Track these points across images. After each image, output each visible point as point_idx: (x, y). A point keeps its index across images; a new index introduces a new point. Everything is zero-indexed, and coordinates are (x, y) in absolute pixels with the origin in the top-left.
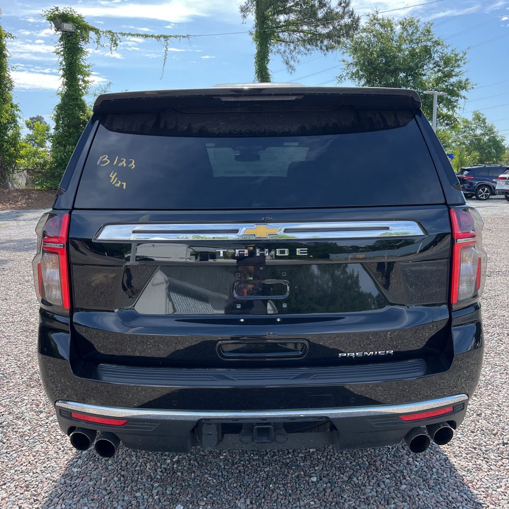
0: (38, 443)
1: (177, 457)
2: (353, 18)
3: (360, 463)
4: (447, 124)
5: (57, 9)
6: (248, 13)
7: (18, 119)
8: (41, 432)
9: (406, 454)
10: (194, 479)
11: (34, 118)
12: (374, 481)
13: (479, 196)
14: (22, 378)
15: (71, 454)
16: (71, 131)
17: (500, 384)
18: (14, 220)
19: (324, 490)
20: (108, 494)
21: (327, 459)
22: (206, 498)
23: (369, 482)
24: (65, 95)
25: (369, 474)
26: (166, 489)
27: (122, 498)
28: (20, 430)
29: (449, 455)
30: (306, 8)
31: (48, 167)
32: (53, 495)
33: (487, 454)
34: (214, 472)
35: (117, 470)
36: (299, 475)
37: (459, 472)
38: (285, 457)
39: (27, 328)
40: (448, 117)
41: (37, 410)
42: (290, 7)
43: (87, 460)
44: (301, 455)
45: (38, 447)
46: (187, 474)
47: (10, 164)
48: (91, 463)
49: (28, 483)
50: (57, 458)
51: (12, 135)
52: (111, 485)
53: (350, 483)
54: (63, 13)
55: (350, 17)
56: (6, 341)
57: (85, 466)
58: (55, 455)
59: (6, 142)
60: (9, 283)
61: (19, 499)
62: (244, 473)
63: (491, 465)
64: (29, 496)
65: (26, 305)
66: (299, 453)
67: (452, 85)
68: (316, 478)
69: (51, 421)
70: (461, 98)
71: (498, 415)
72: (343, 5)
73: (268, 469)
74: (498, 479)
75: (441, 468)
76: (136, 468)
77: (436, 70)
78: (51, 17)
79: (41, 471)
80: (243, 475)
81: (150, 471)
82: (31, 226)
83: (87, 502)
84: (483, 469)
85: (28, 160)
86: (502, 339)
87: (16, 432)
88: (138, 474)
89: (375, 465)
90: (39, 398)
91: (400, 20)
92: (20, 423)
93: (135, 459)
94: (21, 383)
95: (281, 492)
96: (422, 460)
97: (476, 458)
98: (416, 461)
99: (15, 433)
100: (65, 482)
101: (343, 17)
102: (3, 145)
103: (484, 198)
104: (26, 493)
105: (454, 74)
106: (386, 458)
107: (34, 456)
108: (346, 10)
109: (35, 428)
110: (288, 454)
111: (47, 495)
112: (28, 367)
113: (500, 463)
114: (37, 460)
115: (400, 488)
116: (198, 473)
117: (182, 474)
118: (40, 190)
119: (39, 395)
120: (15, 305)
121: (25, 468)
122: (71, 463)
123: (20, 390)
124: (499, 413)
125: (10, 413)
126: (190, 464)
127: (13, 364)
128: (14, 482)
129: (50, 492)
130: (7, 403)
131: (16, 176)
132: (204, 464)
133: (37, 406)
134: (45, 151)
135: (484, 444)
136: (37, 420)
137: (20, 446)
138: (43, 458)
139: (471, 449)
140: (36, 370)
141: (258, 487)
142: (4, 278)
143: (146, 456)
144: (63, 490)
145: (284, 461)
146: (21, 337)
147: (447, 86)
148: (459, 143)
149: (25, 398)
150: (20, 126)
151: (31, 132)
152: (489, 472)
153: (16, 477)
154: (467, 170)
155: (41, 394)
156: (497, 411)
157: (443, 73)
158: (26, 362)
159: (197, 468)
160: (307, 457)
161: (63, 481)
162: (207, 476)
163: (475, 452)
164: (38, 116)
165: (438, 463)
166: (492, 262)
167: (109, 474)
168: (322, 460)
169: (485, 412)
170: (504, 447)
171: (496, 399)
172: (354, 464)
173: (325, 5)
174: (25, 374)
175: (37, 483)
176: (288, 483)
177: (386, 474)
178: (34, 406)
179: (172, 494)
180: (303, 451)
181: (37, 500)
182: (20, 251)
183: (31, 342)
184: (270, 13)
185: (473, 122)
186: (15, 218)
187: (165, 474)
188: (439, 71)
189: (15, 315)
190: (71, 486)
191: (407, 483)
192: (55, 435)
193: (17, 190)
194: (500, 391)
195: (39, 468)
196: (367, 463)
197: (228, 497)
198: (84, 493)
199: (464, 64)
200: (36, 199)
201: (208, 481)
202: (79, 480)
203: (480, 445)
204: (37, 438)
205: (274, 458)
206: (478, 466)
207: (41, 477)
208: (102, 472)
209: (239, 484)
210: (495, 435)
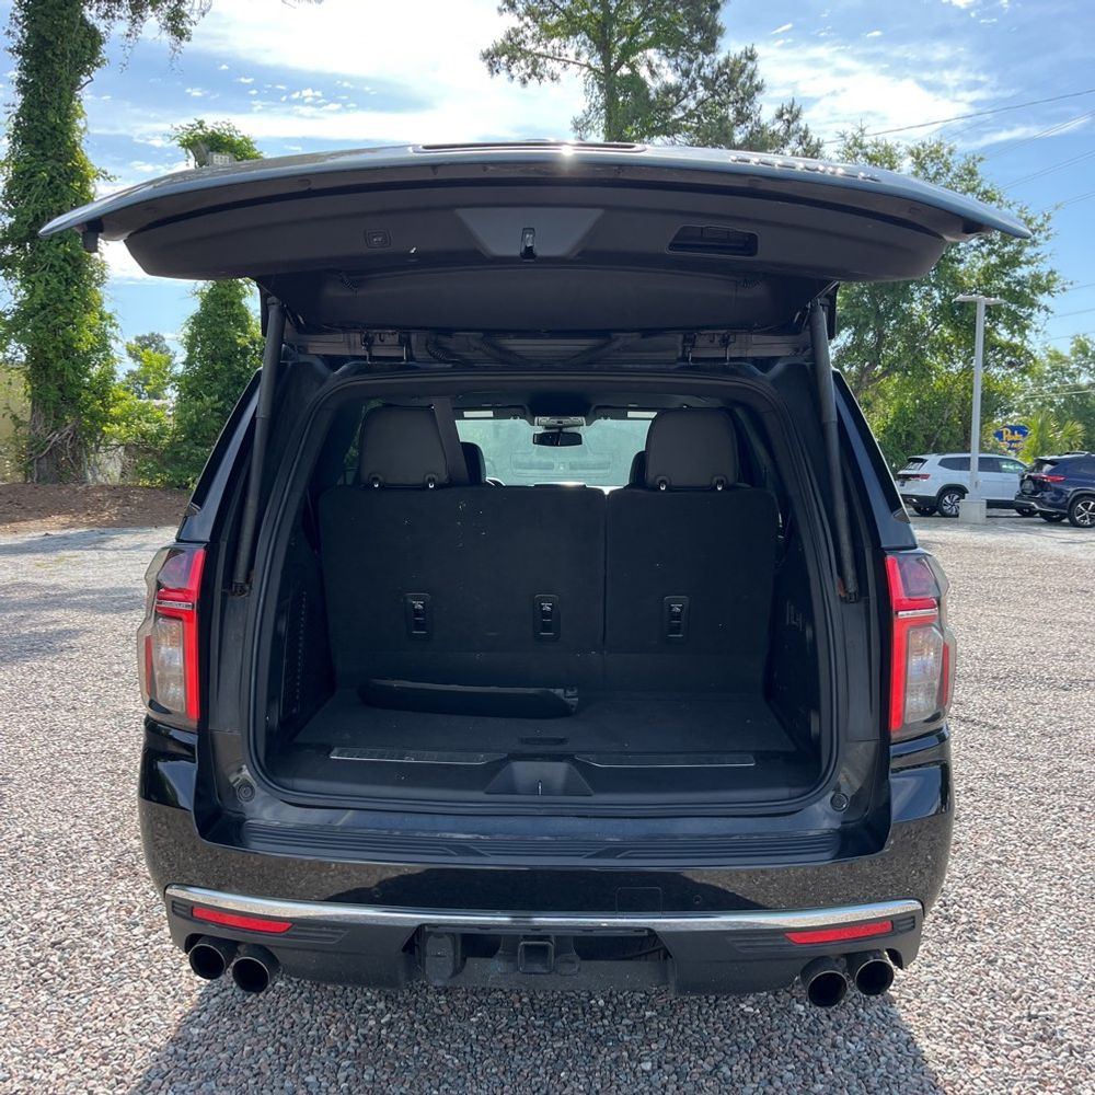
0: (128, 980)
1: (389, 1015)
2: (808, 145)
3: (739, 1040)
4: (1011, 364)
5: (201, 124)
6: (588, 132)
7: (112, 342)
8: (134, 961)
9: (833, 1028)
10: (418, 1056)
11: (144, 338)
12: (762, 1074)
13: (1078, 518)
14: (102, 861)
15: (188, 1002)
16: (217, 367)
17: (1045, 906)
18: (95, 549)
19: (664, 1086)
20: (255, 1076)
21: (676, 1031)
22: (438, 1090)
23: (753, 1074)
24: (208, 295)
25: (755, 1061)
26: (363, 1073)
27: (281, 1085)
28: (95, 956)
29: (916, 1033)
30: (710, 123)
31: (166, 441)
32: (152, 1074)
33: (993, 1035)
34: (456, 1045)
35: (274, 1035)
36: (618, 1057)
37: (931, 1065)
38: (595, 1024)
39: (114, 766)
40: (1013, 349)
41: (128, 920)
42: (676, 120)
43: (219, 1015)
44: (626, 1021)
45: (128, 988)
46: (404, 1046)
47: (91, 434)
48: (225, 1020)
49: (106, 1050)
50: (162, 1009)
51: (99, 376)
52: (262, 1060)
53: (716, 1075)
54: (213, 132)
55: (801, 143)
56: (73, 789)
57: (215, 1026)
58: (159, 1004)
59: (87, 388)
60: (80, 676)
61: (90, 1078)
62: (514, 1050)
63: (997, 1055)
64: (108, 1074)
65: (112, 721)
66: (622, 1018)
67: (1019, 283)
68: (650, 1064)
69: (154, 942)
70: (1039, 311)
71: (1030, 963)
72: (786, 117)
73: (560, 1044)
74: (1006, 1081)
75: (896, 1057)
76: (310, 1033)
77: (984, 250)
78: (188, 140)
79: (132, 1030)
80: (511, 1052)
81: (336, 1039)
82: (128, 563)
83: (214, 1087)
84: (979, 1061)
85: (127, 426)
86: (1068, 817)
87: (88, 959)
88: (313, 1043)
89: (768, 1046)
90: (132, 898)
91: (912, 145)
92: (95, 943)
93: (308, 1017)
94: (100, 869)
95: (581, 1087)
96: (861, 1040)
97: (969, 1041)
98: (850, 1041)
99: (85, 961)
100: (176, 1051)
101: (785, 142)
102: (81, 395)
103: (1088, 522)
104: (103, 1068)
105: (1022, 258)
106: (793, 1034)
107: (119, 1004)
108: (792, 126)
109: (122, 953)
110: (601, 1019)
111: (140, 1073)
112: (114, 840)
113: (1016, 1052)
114: (124, 1011)
115: (811, 1089)
116: (427, 1046)
117: (395, 1046)
118: (147, 487)
119: (134, 894)
120: (92, 720)
121: (102, 1024)
122: (188, 1018)
123: (98, 882)
124: (1032, 960)
125: (78, 924)
126: (411, 1030)
127: (84, 833)
128: (82, 1049)
129: (148, 1068)
130: (72, 906)
131: (102, 457)
132: (439, 1030)
133: (129, 912)
134: (161, 408)
135: (992, 1016)
136: (127, 939)
137: (93, 984)
138: (137, 1007)
139: (964, 1025)
140: (128, 845)
141: (538, 1075)
142: (71, 666)
143: (330, 1012)
144: (172, 1065)
145: (593, 1031)
146: (102, 784)
147: (1008, 284)
148: (1040, 403)
149: (107, 897)
150: (116, 356)
151: (136, 367)
152: (991, 1067)
153: (84, 1040)
154: (1051, 462)
155: (137, 892)
156: (1029, 955)
157: (1001, 257)
158: (110, 830)
159: (424, 1037)
160: (639, 1026)
161: (171, 1049)
162: (442, 1052)
163: (971, 1030)
164: (153, 334)
165: (892, 1048)
166: (1078, 660)
167: (259, 1041)
168: (667, 1032)
169: (1006, 957)
170: (1030, 1024)
171: (1031, 933)
172: (728, 1041)
173: (748, 117)
174: (108, 853)
175: (124, 1052)
176: (595, 1071)
177: (787, 1063)
178: (123, 913)
179: (374, 1081)
180: (632, 1014)
181: (122, 1081)
182: (104, 612)
183: (121, 794)
184: (634, 133)
185: (1073, 358)
186: (96, 544)
187: (364, 1045)
188: (991, 252)
189: (90, 740)
190: (186, 1059)
191: (827, 1080)
192: (159, 967)
193: (103, 487)
194: (1043, 918)
195: (128, 1026)
196: (753, 1041)
197: (480, 1090)
198: (210, 1073)
199: (1047, 238)
200: (139, 506)
201: (443, 1061)
202: (202, 1049)
203: (982, 1018)
204: (126, 971)
205: (575, 1024)
206: (971, 1056)
207: (131, 1041)
208: (245, 1036)
209: (502, 1069)
210: (1015, 1000)
